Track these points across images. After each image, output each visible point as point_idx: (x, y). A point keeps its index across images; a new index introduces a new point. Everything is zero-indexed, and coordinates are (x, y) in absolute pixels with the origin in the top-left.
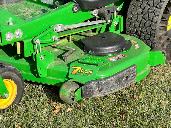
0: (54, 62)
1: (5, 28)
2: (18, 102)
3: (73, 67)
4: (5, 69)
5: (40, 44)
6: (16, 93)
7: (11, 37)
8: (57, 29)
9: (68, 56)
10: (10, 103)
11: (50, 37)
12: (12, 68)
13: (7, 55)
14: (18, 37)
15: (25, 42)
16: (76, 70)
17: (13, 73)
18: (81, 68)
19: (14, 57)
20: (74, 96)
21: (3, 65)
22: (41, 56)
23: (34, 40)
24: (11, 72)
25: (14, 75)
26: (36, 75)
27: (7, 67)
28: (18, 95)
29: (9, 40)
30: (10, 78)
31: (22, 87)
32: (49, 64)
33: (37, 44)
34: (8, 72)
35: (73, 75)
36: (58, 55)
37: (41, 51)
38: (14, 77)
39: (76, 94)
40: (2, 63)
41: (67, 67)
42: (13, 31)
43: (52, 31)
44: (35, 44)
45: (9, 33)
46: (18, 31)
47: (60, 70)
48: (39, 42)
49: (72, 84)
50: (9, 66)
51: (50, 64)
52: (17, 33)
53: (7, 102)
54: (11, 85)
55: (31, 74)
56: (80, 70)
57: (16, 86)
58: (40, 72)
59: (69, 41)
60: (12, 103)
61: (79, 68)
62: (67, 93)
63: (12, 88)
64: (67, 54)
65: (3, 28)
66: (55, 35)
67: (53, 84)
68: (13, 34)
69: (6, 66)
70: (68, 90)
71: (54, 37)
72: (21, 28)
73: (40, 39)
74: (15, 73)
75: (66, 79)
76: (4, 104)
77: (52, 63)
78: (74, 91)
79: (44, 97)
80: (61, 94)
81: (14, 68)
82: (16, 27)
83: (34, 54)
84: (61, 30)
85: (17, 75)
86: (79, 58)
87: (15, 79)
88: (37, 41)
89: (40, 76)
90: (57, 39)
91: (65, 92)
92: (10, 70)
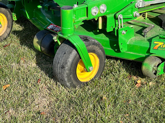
0: (134, 37)
1: (91, 2)
2: (100, 75)
3: (155, 43)
4: (90, 43)
5: (122, 19)
6: (98, 67)
7: (97, 12)
8: (138, 5)
9: (148, 32)
10: (92, 76)
11: (132, 13)
12: (96, 42)
13: (86, 30)
14: (102, 12)
15: (108, 17)
16: (158, 46)
17: (97, 47)
18: (163, 43)
19: (93, 32)
20: (156, 70)
21: (88, 38)
22: (123, 31)
23: (117, 15)
24: (95, 46)
25: (97, 49)
26: (116, 50)
27: (92, 41)
28: (100, 69)
29: (94, 14)
30: (94, 51)
31: (104, 61)
32: (129, 39)
33: (120, 19)
34: (93, 46)
35: (155, 50)
36: (136, 31)
37: (123, 26)
38: (97, 51)
39: (159, 69)
40: (87, 37)
41: (148, 43)
42: (98, 6)
43: (134, 7)
44: (118, 19)
45: (95, 7)
46: (102, 6)
47: (141, 45)
48: (122, 18)
49: (156, 59)
50: (93, 40)
51: (131, 39)
52: (102, 7)
53: (90, 75)
54: (94, 59)
55: (110, 49)
56: (162, 45)
57: (99, 60)
58: (121, 47)
59: (144, 18)
60: (94, 76)
61: (161, 44)
62: (150, 67)
63: (94, 62)
64: (147, 29)
65: (89, 3)
66: (136, 11)
67: (133, 58)
68: (98, 9)
69: (90, 40)
70: (152, 64)
71: (135, 13)
72: (105, 3)
73: (123, 14)
74: (99, 47)
75: (147, 54)
76: (87, 78)
77: (132, 38)
78: (157, 65)
79: (123, 72)
80: (144, 68)
81: (98, 43)
82: (101, 2)
83: (116, 28)
84: (142, 6)
85: (101, 49)
86: (158, 34)
87: (98, 53)
88: (120, 16)
89: (121, 51)
90: (138, 14)
91: (149, 67)
92: (94, 44)
